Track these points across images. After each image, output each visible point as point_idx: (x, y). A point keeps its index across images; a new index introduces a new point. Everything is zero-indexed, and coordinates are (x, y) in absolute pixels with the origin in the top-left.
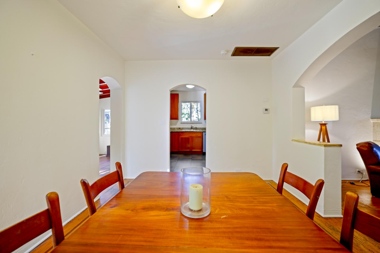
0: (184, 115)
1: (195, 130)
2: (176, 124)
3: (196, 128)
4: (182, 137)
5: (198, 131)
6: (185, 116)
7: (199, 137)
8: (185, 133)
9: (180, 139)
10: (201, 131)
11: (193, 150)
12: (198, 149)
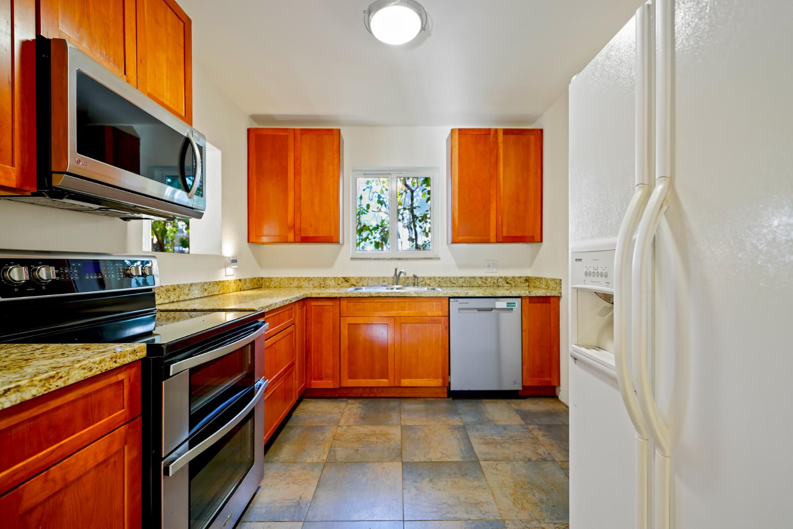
0: (368, 232)
1: (411, 290)
2: (330, 265)
3: (415, 277)
4: (352, 320)
5: (424, 291)
6: (370, 237)
7: (434, 321)
8: (368, 305)
9: (345, 332)
10: (441, 292)
11: (405, 382)
12: (429, 376)
